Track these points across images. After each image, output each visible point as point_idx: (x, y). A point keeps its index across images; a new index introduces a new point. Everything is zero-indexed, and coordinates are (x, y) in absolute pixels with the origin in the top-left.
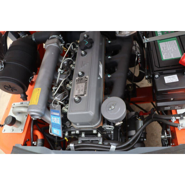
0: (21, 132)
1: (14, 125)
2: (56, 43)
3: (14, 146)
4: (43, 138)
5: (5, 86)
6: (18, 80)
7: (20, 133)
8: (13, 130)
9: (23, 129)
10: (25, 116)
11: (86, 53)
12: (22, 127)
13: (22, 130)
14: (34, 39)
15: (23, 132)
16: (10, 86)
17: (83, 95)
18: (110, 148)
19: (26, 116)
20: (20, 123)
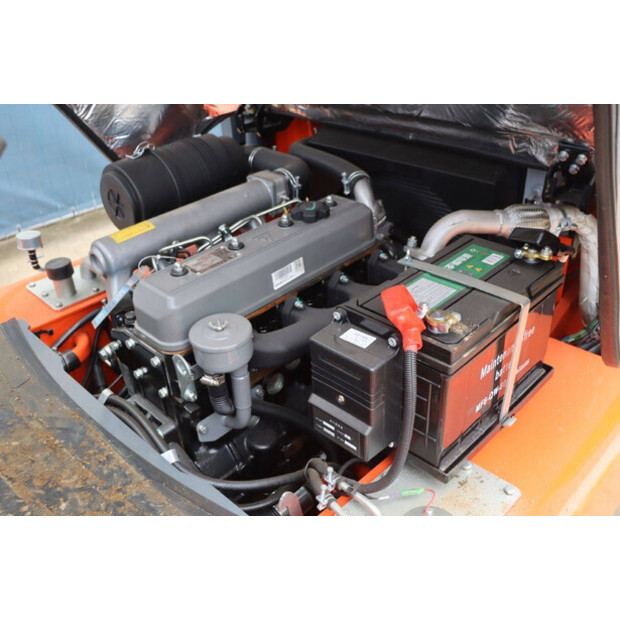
0: (55, 308)
1: (58, 282)
2: (271, 184)
3: (17, 319)
4: (81, 358)
5: (111, 190)
6: (140, 198)
7: (50, 308)
8: (47, 295)
9: (65, 305)
10: (95, 289)
11: (291, 224)
12: (67, 301)
13: (61, 305)
14: (251, 158)
15: (57, 311)
16: (118, 196)
17: (195, 271)
18: (161, 452)
19: (98, 290)
20: (74, 292)
